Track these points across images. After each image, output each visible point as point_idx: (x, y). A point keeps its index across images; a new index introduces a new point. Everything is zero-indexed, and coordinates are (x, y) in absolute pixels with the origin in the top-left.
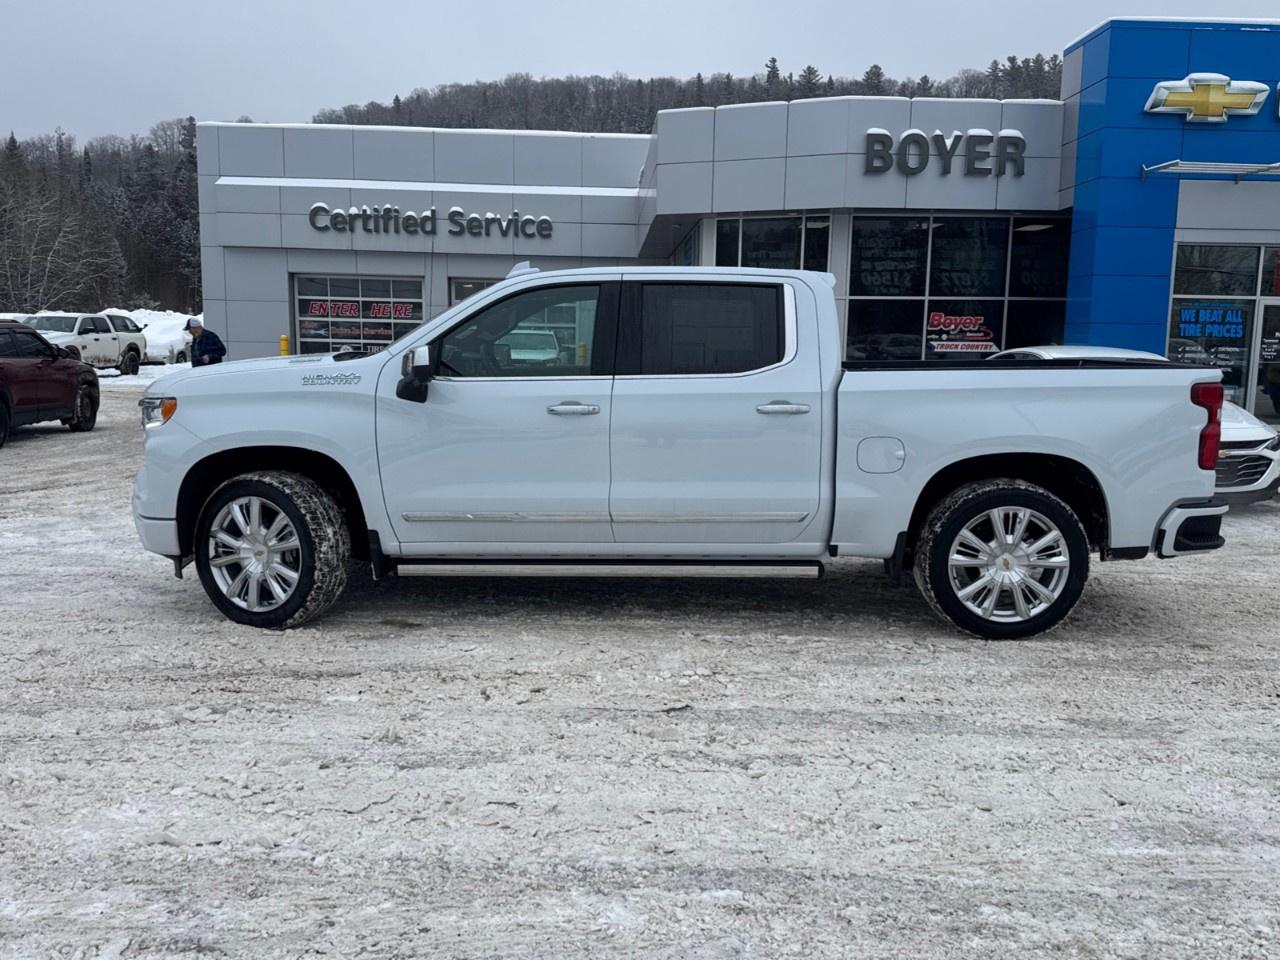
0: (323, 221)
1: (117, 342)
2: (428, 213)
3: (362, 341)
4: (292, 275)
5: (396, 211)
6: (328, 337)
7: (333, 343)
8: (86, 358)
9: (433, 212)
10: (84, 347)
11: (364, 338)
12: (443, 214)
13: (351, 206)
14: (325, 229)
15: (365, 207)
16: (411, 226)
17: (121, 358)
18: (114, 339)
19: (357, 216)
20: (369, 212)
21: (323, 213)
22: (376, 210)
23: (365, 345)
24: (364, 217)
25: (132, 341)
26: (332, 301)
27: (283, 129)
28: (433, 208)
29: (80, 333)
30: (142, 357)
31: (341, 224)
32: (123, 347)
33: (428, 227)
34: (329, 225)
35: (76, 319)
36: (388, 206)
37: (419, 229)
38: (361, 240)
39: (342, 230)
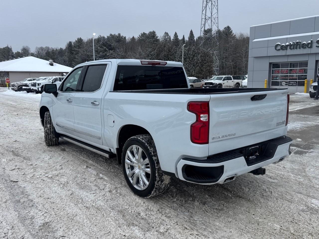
0: (279, 48)
1: (233, 82)
2: (310, 42)
3: (288, 81)
4: (270, 63)
5: (300, 42)
6: (279, 80)
7: (280, 81)
8: (224, 86)
9: (311, 41)
10: (224, 84)
11: (289, 80)
12: (315, 41)
13: (287, 43)
14: (279, 50)
15: (291, 42)
16: (304, 46)
17: (234, 86)
18: (233, 81)
19: (288, 45)
20: (292, 44)
21: (279, 46)
22: (294, 43)
23: (289, 82)
24: (290, 45)
25: (237, 82)
26: (281, 70)
27: (271, 24)
28: (312, 40)
29: (223, 80)
30: (241, 85)
31: (284, 48)
32: (235, 83)
33: (310, 46)
34: (280, 49)
35: (223, 77)
36: (298, 41)
37: (306, 47)
38: (289, 52)
39: (284, 50)
